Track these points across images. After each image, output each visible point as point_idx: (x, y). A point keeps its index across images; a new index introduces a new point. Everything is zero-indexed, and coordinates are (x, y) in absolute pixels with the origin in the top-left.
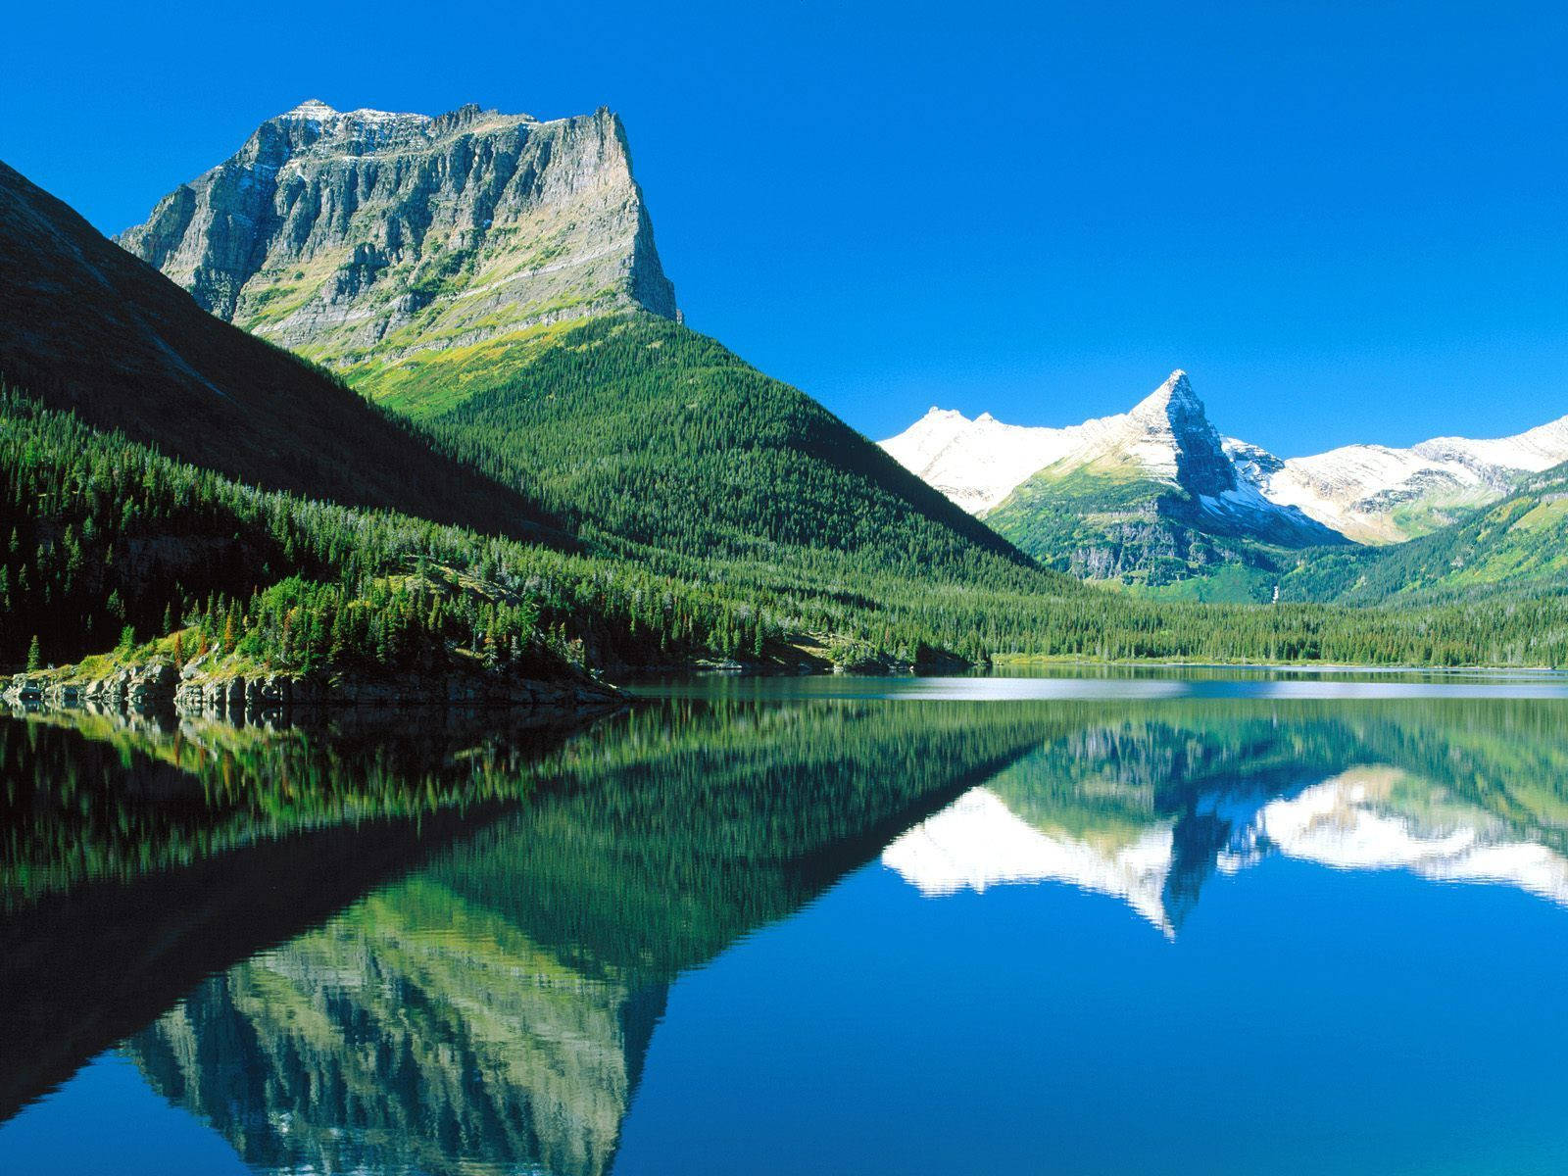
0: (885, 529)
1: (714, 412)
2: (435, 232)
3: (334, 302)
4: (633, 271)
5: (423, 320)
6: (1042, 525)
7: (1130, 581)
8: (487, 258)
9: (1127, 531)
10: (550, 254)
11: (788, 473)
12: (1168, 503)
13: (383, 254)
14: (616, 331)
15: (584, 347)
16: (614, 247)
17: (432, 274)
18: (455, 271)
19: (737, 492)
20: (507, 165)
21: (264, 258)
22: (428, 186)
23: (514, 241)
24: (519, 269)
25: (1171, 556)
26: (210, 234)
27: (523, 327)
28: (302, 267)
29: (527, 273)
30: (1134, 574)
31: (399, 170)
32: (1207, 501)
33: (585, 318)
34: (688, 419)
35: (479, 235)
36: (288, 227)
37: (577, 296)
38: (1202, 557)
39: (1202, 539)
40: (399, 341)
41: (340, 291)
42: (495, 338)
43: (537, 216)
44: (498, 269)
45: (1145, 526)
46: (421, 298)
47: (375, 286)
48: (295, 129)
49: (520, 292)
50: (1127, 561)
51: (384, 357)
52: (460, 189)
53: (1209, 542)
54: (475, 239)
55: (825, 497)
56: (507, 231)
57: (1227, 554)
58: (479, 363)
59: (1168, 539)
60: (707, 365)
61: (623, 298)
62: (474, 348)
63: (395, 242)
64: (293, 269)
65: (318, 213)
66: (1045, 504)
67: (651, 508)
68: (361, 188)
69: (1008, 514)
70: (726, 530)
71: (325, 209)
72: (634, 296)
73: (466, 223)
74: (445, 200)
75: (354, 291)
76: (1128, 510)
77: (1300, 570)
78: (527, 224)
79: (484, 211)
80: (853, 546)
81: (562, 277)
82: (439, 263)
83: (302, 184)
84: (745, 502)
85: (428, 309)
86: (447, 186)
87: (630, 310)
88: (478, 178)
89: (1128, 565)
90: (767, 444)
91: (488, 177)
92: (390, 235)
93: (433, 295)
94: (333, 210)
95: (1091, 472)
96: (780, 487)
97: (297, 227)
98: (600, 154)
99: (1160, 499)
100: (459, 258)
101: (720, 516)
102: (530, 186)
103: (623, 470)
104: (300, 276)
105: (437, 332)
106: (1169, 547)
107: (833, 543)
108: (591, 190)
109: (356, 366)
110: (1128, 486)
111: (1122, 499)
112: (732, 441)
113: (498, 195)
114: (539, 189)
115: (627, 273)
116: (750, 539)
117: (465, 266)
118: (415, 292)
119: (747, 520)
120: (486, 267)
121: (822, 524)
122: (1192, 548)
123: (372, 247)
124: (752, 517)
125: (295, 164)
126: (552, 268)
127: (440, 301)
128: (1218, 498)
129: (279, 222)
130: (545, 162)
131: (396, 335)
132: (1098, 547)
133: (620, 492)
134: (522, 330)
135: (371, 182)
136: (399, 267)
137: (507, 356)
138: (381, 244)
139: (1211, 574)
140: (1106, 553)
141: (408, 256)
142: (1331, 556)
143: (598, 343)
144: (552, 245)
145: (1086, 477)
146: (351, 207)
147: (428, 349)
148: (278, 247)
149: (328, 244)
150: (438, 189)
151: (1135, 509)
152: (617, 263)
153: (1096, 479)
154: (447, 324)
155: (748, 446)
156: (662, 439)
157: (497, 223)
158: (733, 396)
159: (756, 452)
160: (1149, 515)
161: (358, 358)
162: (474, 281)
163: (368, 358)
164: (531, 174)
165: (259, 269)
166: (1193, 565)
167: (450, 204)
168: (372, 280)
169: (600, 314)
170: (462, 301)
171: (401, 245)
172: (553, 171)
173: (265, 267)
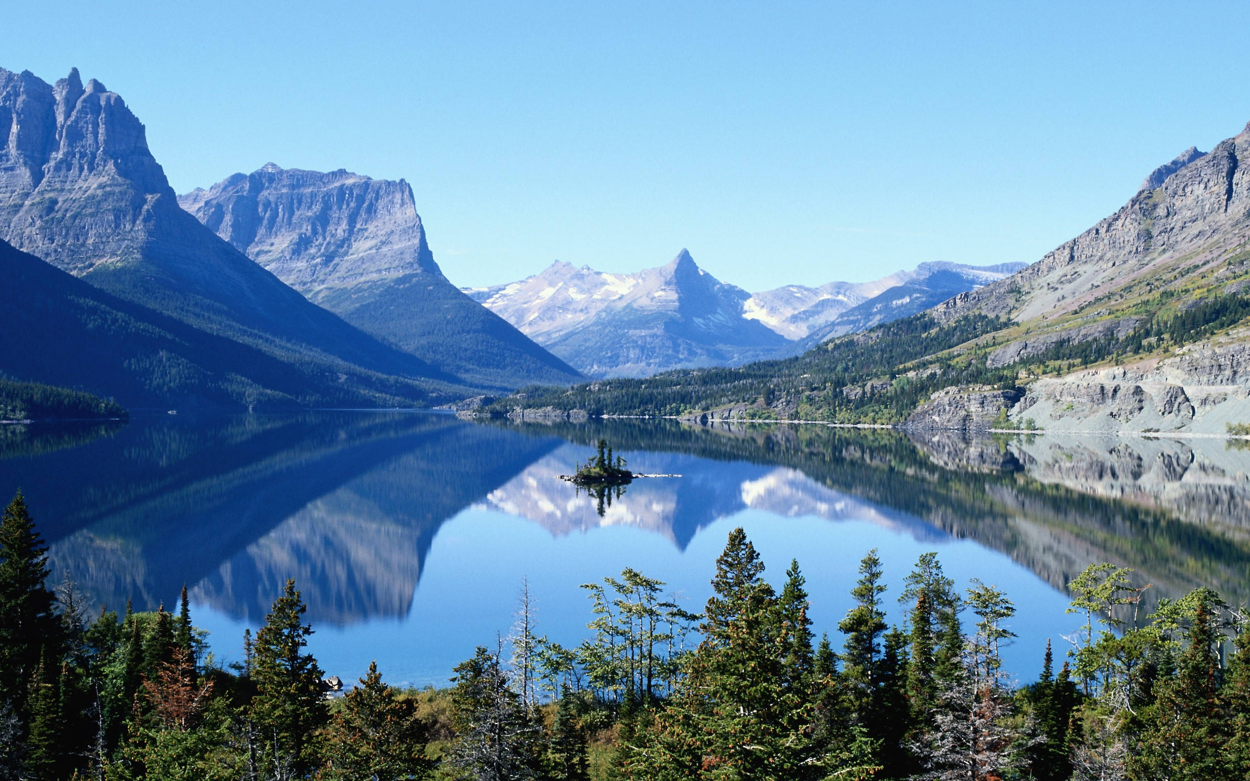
0: (516, 361)
1: (456, 320)
2: (331, 228)
3: (291, 258)
4: (419, 254)
5: (330, 268)
6: (607, 335)
7: (649, 365)
8: (355, 241)
9: (648, 339)
10: (383, 243)
11: (483, 342)
12: (671, 325)
13: (310, 237)
14: (415, 280)
15: (402, 286)
16: (410, 243)
17: (332, 248)
18: (342, 247)
19: (466, 350)
20: (361, 199)
21: (256, 236)
22: (327, 207)
23: (366, 234)
24: (370, 249)
25: (670, 352)
26: (232, 226)
27: (375, 275)
28: (273, 240)
29: (374, 251)
30: (652, 361)
31: (312, 197)
32: (698, 321)
33: (401, 274)
34: (447, 323)
35: (351, 231)
36: (265, 222)
37: (397, 263)
38: (686, 352)
39: (687, 343)
40: (322, 277)
41: (293, 254)
42: (363, 279)
43: (375, 223)
44: (361, 247)
45: (657, 337)
46: (329, 258)
47: (308, 252)
48: (264, 177)
49: (372, 259)
50: (648, 355)
51: (316, 284)
52: (340, 208)
53: (690, 345)
54: (349, 232)
55: (495, 350)
56: (363, 230)
57: (699, 351)
58: (358, 290)
59: (669, 343)
60: (451, 298)
61: (416, 266)
62: (355, 282)
63: (315, 232)
64: (269, 241)
65: (277, 216)
66: (609, 323)
67: (439, 357)
68: (295, 205)
69: (591, 328)
70: (464, 363)
71: (281, 214)
72: (421, 265)
73: (344, 225)
74: (335, 214)
75: (299, 254)
76: (649, 328)
77: (735, 359)
78: (371, 227)
79: (352, 221)
80: (504, 367)
81: (389, 254)
82: (335, 243)
83: (269, 202)
84: (469, 353)
85: (332, 264)
86: (335, 208)
87: (419, 271)
88: (348, 205)
89: (649, 357)
90: (475, 332)
91: (352, 205)
92: (312, 229)
93: (334, 257)
94: (284, 215)
95: (635, 306)
96: (480, 348)
97: (269, 222)
98: (402, 200)
99: (665, 323)
100: (343, 241)
101: (461, 359)
102: (371, 211)
103: (429, 343)
104: (272, 245)
105: (338, 274)
106: (669, 347)
107: (498, 367)
108: (399, 215)
109: (305, 287)
110: (651, 315)
111: (647, 322)
112: (463, 330)
113: (358, 213)
114: (375, 211)
115: (416, 255)
116: (471, 366)
117: (346, 245)
118: (326, 256)
119: (469, 359)
120: (355, 246)
121: (494, 360)
122: (681, 348)
123: (305, 234)
124: (471, 359)
125: (265, 193)
126: (384, 249)
127: (336, 260)
128: (704, 319)
129: (261, 219)
130: (377, 199)
131: (321, 274)
132: (634, 347)
133: (428, 351)
134: (375, 276)
135: (300, 203)
136: (317, 243)
137: (370, 287)
138: (309, 234)
139: (690, 361)
140: (637, 351)
141: (320, 239)
142: (751, 352)
143: (407, 285)
144: (384, 239)
145: (632, 309)
146: (292, 213)
147: (334, 282)
148: (262, 231)
149: (283, 230)
150: (331, 209)
151: (652, 328)
152: (413, 250)
153: (637, 310)
154: (342, 270)
155: (468, 332)
156: (439, 330)
157: (358, 226)
158: (463, 314)
159: (471, 335)
160: (659, 330)
161: (305, 284)
162: (351, 251)
163: (309, 285)
164: (371, 205)
165: (254, 241)
166: (681, 356)
167: (337, 215)
168: (306, 249)
169: (407, 272)
170: (347, 261)
171: (317, 233)
172: (381, 204)
173: (256, 240)
